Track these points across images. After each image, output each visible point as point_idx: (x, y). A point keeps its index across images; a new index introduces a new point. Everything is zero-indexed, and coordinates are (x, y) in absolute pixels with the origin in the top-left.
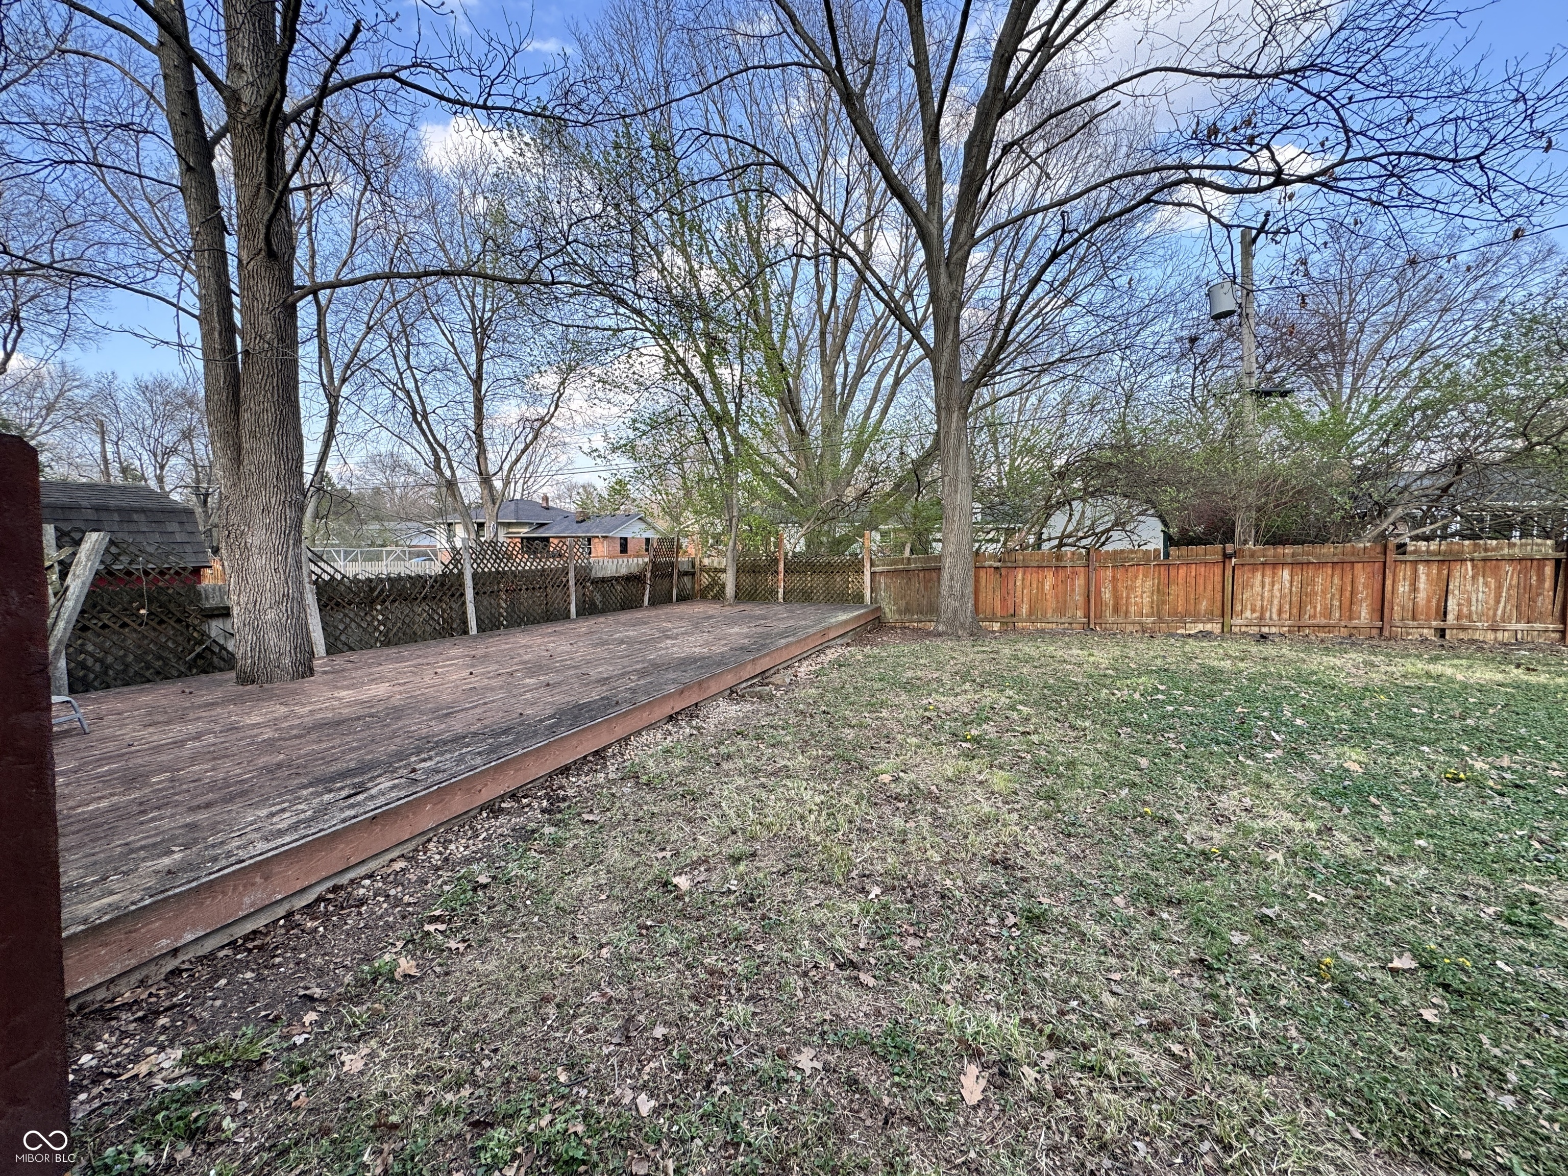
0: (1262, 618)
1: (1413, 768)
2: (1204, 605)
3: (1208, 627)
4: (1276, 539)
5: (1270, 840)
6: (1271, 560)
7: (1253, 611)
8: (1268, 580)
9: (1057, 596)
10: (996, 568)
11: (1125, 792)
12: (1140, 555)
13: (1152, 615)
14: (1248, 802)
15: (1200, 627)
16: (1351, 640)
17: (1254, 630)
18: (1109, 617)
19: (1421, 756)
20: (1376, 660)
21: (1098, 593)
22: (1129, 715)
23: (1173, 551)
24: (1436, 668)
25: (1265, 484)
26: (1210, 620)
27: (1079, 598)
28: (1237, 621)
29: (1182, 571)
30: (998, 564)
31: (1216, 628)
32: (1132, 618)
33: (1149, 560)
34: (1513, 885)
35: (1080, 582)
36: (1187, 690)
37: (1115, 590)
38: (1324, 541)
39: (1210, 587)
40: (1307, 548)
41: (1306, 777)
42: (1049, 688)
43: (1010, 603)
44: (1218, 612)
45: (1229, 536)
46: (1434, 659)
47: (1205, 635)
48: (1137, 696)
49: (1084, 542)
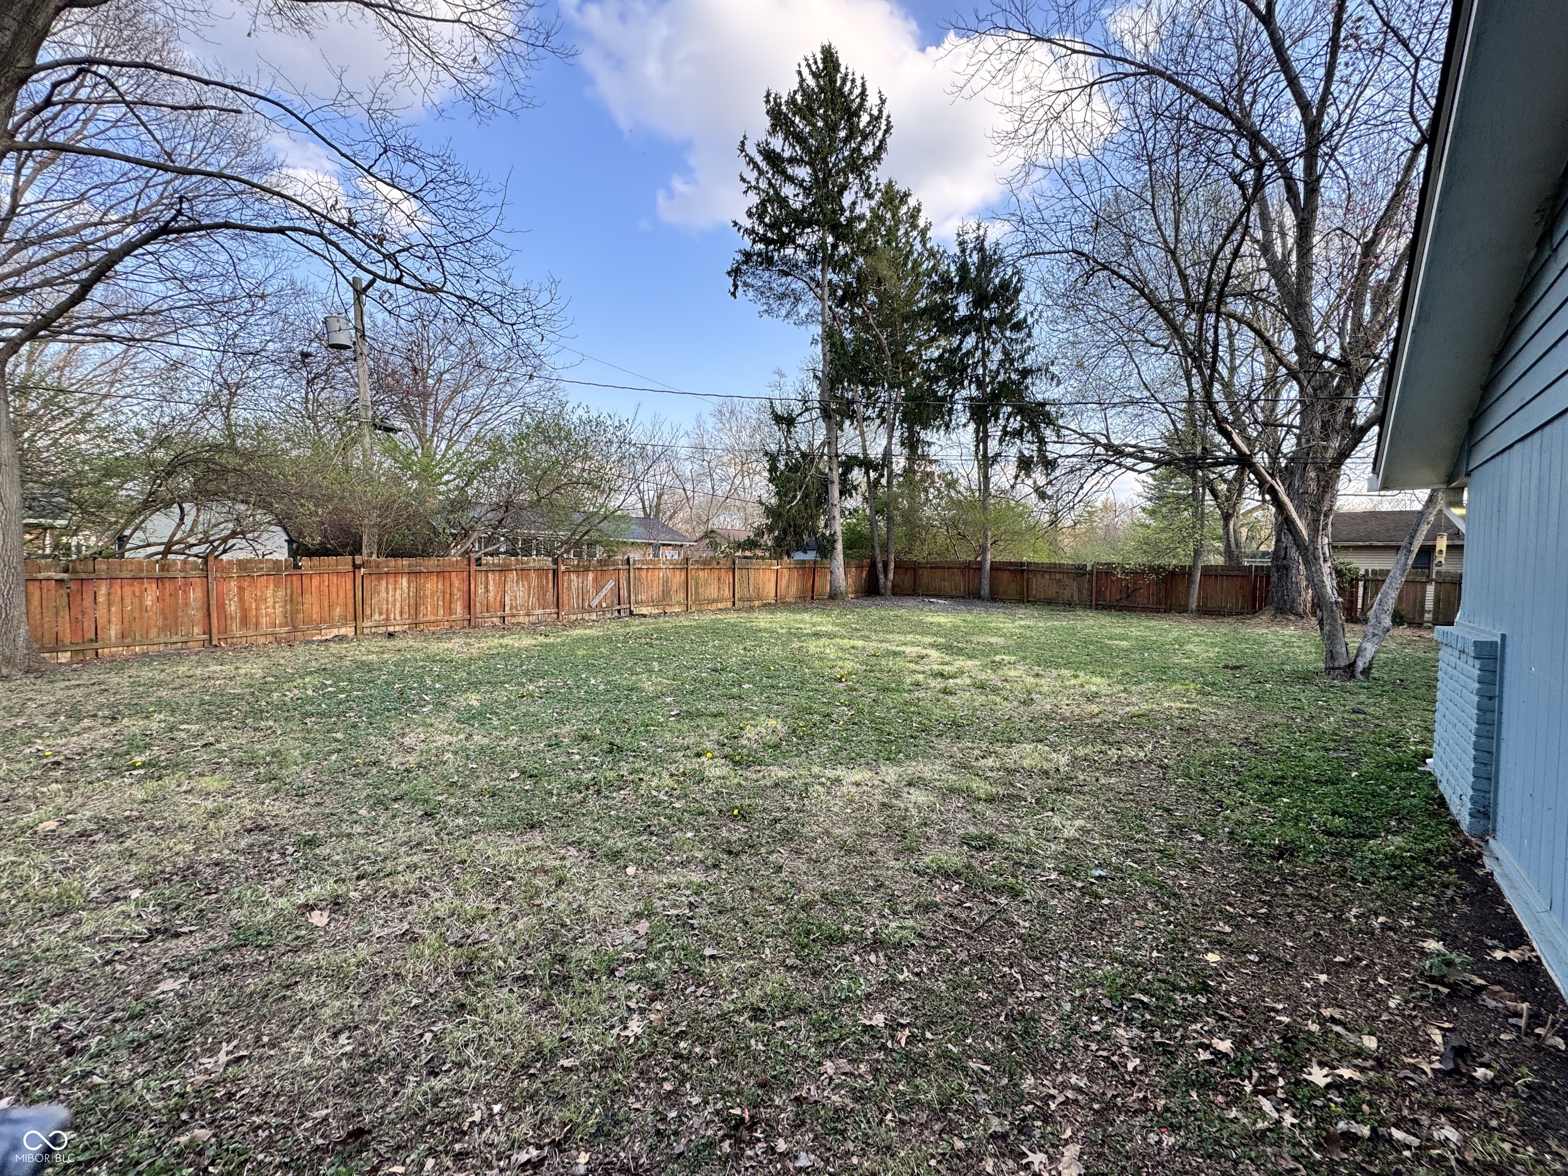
0: (387, 619)
1: (501, 695)
2: (338, 611)
3: (343, 631)
4: (395, 554)
5: (442, 751)
6: (393, 570)
7: (381, 614)
8: (391, 587)
9: (163, 612)
10: (61, 581)
11: (334, 757)
12: (270, 565)
13: (286, 625)
14: (422, 737)
15: (335, 632)
16: (450, 632)
17: (382, 630)
18: (235, 629)
19: (506, 690)
20: (472, 641)
21: (222, 606)
22: (308, 708)
23: (304, 562)
24: (505, 641)
25: (385, 508)
26: (344, 625)
27: (195, 612)
28: (367, 624)
29: (316, 581)
30: (65, 576)
31: (348, 631)
32: (264, 628)
33: (279, 570)
34: (548, 733)
35: (195, 595)
36: (349, 680)
37: (241, 600)
38: (429, 556)
39: (342, 595)
40: (419, 560)
41: (451, 715)
42: (210, 703)
43: (88, 625)
44: (350, 616)
45: (357, 550)
46: (503, 636)
47: (341, 639)
48: (310, 692)
49: (195, 550)
